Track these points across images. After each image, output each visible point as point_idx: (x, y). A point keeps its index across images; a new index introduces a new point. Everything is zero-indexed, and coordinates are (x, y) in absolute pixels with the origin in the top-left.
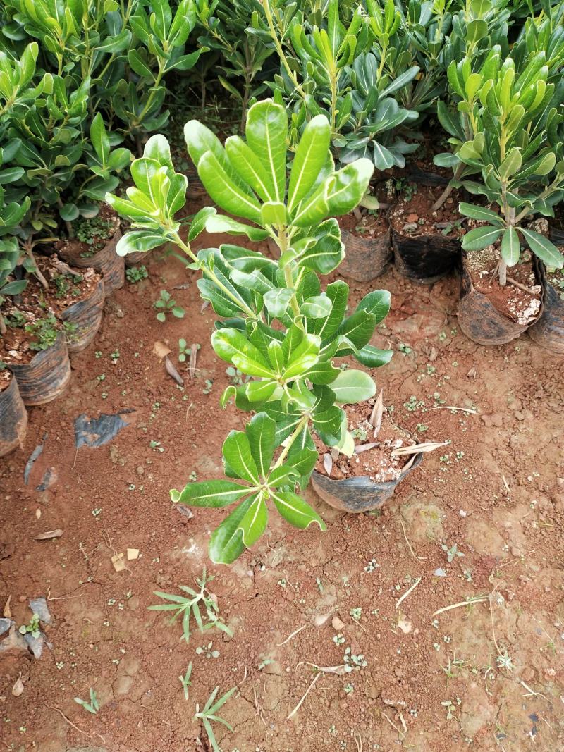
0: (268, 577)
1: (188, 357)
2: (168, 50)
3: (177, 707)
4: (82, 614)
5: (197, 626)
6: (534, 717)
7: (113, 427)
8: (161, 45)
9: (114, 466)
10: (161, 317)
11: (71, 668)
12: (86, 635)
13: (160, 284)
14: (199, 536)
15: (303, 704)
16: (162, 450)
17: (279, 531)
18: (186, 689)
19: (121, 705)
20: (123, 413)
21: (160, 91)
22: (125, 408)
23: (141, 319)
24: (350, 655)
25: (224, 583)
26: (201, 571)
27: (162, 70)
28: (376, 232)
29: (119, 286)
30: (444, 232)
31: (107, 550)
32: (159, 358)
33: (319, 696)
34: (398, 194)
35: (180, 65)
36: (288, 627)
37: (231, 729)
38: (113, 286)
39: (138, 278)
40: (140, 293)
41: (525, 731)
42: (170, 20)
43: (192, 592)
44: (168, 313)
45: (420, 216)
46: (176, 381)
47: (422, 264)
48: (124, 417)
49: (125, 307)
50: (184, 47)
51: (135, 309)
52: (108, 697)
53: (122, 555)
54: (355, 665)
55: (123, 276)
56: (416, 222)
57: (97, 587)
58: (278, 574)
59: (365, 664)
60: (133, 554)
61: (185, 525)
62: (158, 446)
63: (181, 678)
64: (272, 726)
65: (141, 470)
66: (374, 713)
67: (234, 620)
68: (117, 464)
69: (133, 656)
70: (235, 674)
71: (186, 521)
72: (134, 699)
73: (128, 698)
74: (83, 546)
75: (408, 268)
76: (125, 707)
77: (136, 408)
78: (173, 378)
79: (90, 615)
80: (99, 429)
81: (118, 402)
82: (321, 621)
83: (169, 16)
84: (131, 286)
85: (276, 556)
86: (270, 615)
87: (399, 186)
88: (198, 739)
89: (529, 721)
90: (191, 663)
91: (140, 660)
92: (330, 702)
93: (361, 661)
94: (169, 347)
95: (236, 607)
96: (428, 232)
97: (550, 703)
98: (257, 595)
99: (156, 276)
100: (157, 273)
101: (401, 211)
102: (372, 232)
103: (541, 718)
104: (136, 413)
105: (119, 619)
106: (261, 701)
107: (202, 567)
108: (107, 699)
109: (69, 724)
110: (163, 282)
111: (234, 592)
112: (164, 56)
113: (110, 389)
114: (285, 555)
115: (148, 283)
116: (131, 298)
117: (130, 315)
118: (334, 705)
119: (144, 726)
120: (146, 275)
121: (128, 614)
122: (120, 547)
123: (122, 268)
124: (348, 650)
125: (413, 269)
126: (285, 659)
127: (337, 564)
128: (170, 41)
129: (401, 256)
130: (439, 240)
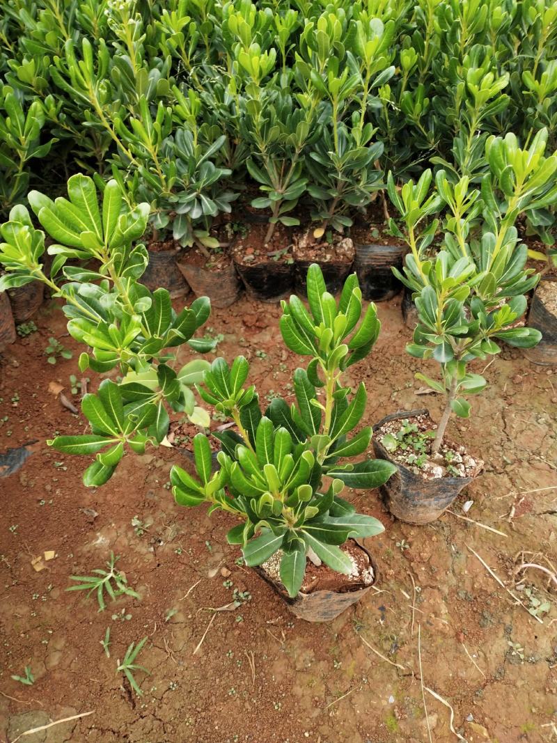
0: (167, 550)
1: (79, 390)
2: (25, 144)
3: (102, 666)
4: (12, 612)
5: (111, 599)
6: (382, 609)
7: (20, 458)
8: (18, 141)
9: (25, 489)
10: (52, 361)
11: (8, 656)
12: (17, 627)
13: (49, 334)
14: (105, 529)
15: (205, 640)
16: (65, 468)
17: (172, 513)
18: (107, 650)
19: (53, 675)
20: (28, 444)
21: (25, 175)
22: (29, 441)
23: (35, 366)
24: (237, 593)
25: (130, 561)
26: (110, 556)
27: (24, 160)
28: (223, 265)
29: (12, 341)
30: (275, 259)
31: (27, 557)
32: (54, 395)
33: (216, 631)
34: (236, 233)
35: (36, 154)
36: (186, 585)
37: (149, 672)
38: (6, 341)
39: (28, 332)
40: (32, 344)
41: (376, 620)
42: (23, 120)
43: (103, 573)
44: (58, 356)
45: (255, 249)
46: (72, 412)
47: (266, 287)
48: (29, 448)
49: (19, 358)
50: (39, 140)
51: (29, 358)
52: (41, 671)
53: (40, 558)
54: (243, 601)
55: (14, 333)
56: (253, 254)
57: (22, 588)
58: (174, 546)
59: (250, 597)
60: (50, 555)
61: (92, 523)
62: (62, 466)
63: (102, 642)
64: (182, 663)
65: (48, 487)
66: (260, 632)
67: (142, 588)
68: (27, 486)
69: (59, 635)
70: (147, 629)
71: (92, 520)
72: (64, 668)
73: (60, 667)
74: (5, 557)
75: (256, 291)
76: (57, 676)
77: (39, 439)
78: (68, 409)
79: (18, 610)
80: (8, 462)
81: (22, 436)
82: (212, 574)
83: (22, 117)
84: (23, 340)
85: (170, 532)
86: (171, 578)
87: (235, 227)
88: (122, 687)
89: (379, 612)
90: (108, 628)
91: (65, 637)
92: (226, 633)
93: (247, 596)
94: (62, 384)
95: (142, 577)
96: (264, 261)
97: (393, 596)
98: (159, 565)
99: (45, 328)
100: (45, 326)
101: (241, 247)
102: (220, 266)
103: (387, 608)
104: (39, 443)
105: (44, 609)
106: (170, 646)
107: (110, 553)
108: (41, 673)
109: (9, 699)
110: (51, 332)
111: (139, 567)
112: (22, 149)
113: (14, 428)
114: (178, 530)
115: (37, 335)
116: (24, 350)
117: (25, 364)
118: (229, 635)
119: (75, 687)
120: (35, 328)
121: (51, 603)
122: (37, 552)
123: (12, 325)
124: (235, 591)
125: (260, 292)
126: (187, 609)
127: (221, 528)
128: (26, 136)
129: (248, 282)
130: (273, 265)
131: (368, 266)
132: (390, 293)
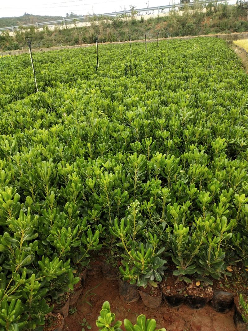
23: (75, 330)
29: (67, 316)
35: (95, 248)
39: (73, 312)
40: (74, 318)
44: (85, 327)
45: (171, 287)
49: (69, 325)
55: (68, 312)
84: (71, 316)
96: (174, 293)
99: (80, 310)
101: (165, 285)
102: (156, 293)
110: (82, 313)
115: (77, 314)
116: (71, 321)
117: (71, 329)
120: (76, 311)
125: (171, 304)
128: (92, 243)
129: (167, 300)
130: (178, 295)
131: (219, 299)
132: (227, 310)
